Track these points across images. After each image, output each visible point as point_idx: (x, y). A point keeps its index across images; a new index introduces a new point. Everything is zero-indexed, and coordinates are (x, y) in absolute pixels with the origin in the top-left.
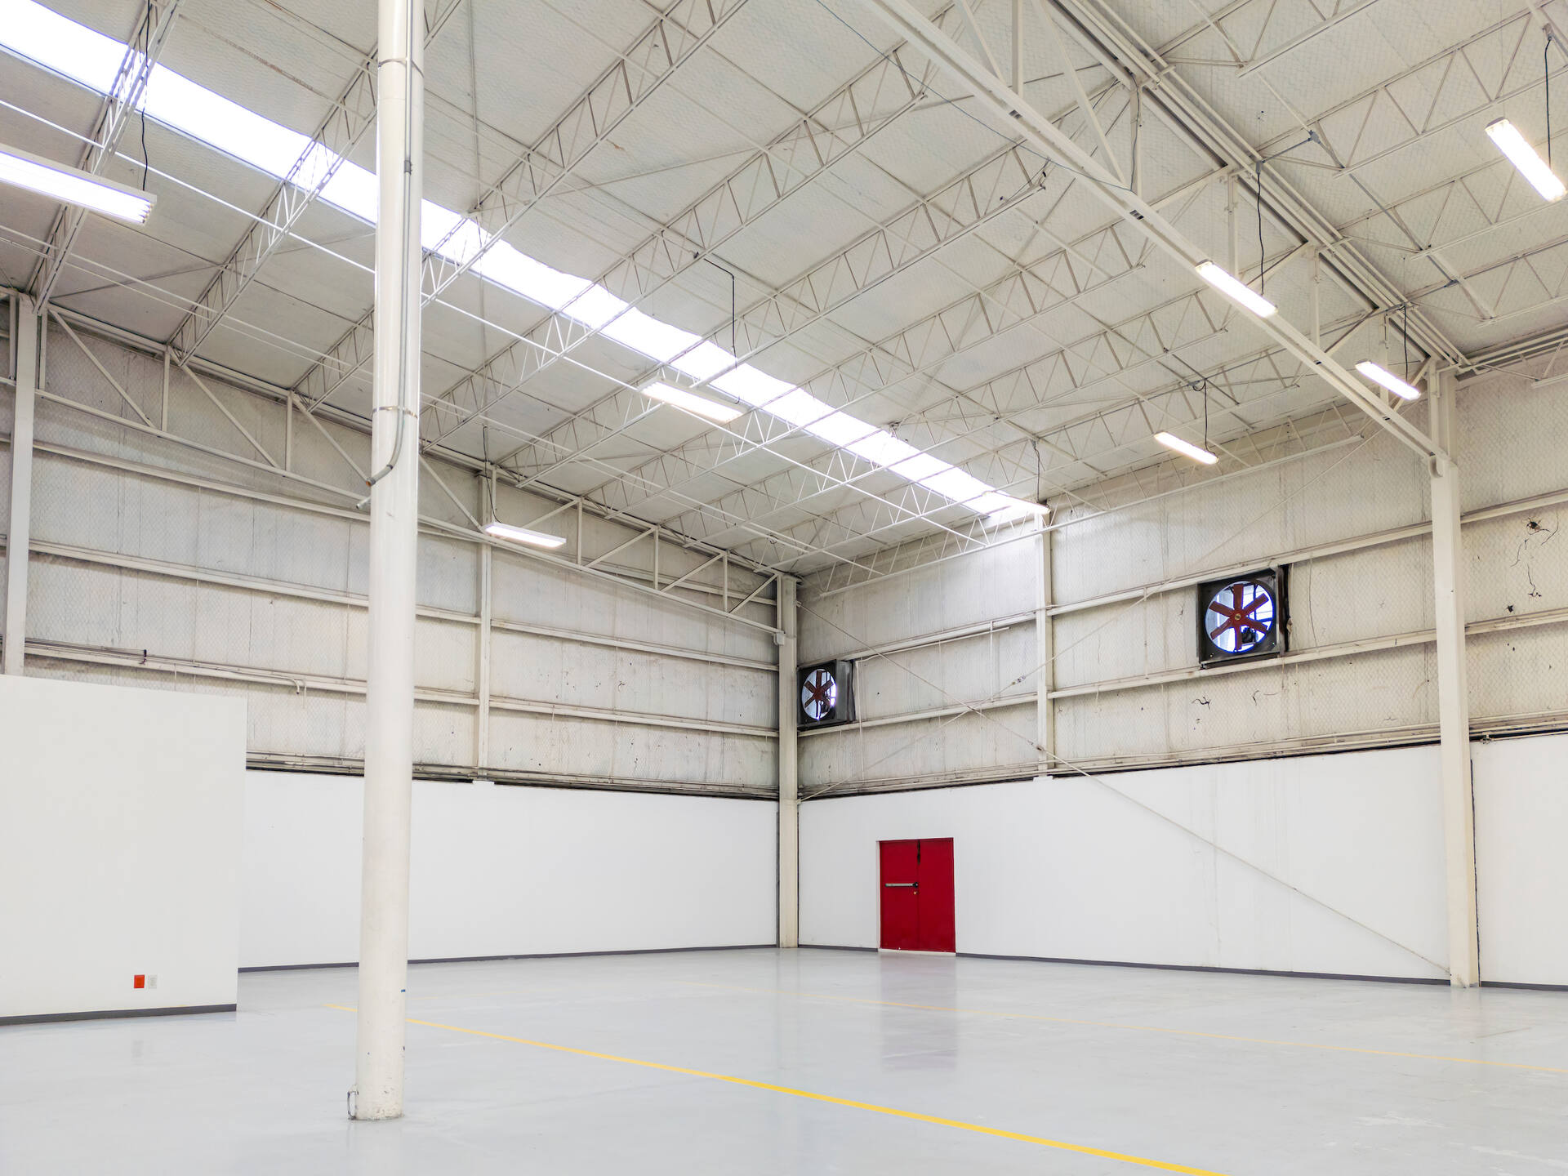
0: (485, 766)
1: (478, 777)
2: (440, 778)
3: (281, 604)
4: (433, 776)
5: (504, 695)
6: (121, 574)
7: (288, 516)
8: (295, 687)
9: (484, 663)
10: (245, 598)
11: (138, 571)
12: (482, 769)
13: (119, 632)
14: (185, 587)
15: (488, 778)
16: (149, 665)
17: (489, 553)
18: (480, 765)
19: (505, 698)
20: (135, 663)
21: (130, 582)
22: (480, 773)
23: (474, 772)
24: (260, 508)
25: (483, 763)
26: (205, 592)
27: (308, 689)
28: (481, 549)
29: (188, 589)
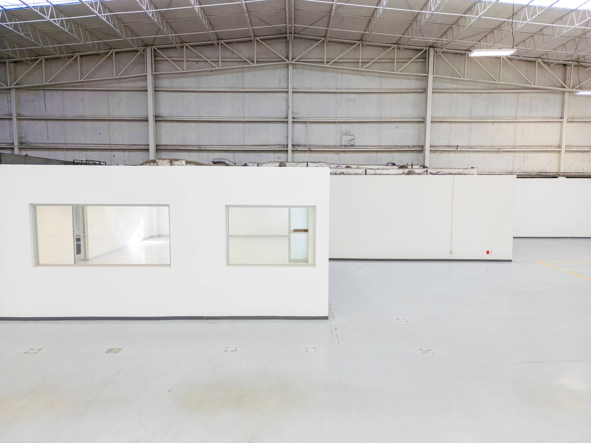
0: (563, 172)
1: (560, 176)
2: (546, 177)
3: (495, 124)
4: (544, 176)
5: (571, 145)
6: (451, 123)
7: (498, 95)
8: (499, 151)
9: (564, 135)
10: (484, 124)
11: (455, 122)
12: (562, 173)
13: (450, 140)
14: (468, 124)
15: (564, 176)
16: (458, 149)
17: (568, 94)
18: (561, 172)
19: (571, 146)
20: (455, 149)
21: (453, 125)
22: (561, 174)
23: (558, 174)
24: (490, 95)
25: (562, 171)
26: (473, 124)
27: (503, 151)
28: (565, 93)
29: (469, 124)
